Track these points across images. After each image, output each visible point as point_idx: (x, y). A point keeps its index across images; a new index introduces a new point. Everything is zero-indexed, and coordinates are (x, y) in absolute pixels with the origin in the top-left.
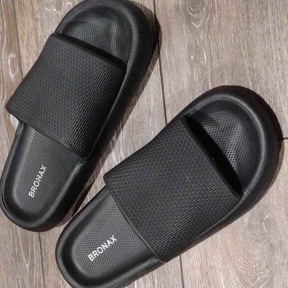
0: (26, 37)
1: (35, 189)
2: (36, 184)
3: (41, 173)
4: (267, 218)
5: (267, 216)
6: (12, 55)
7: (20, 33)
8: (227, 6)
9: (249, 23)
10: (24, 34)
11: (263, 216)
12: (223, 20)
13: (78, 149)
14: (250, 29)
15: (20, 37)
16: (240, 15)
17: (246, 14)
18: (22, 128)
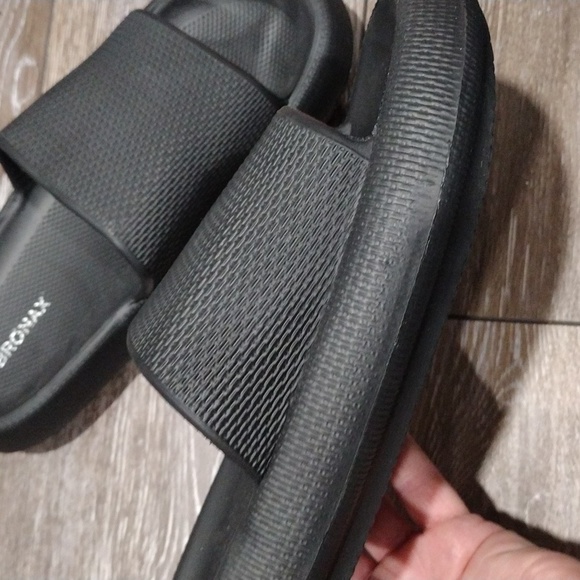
0: (68, 28)
1: (10, 347)
2: (17, 337)
3: (35, 315)
4: (537, 502)
5: (537, 497)
6: (29, 61)
7: (58, 17)
8: (524, 29)
9: (564, 71)
10: (65, 21)
11: (529, 494)
12: (509, 55)
13: (142, 257)
14: (565, 82)
15: (55, 26)
16: (550, 51)
17: (561, 50)
18: (16, 205)
